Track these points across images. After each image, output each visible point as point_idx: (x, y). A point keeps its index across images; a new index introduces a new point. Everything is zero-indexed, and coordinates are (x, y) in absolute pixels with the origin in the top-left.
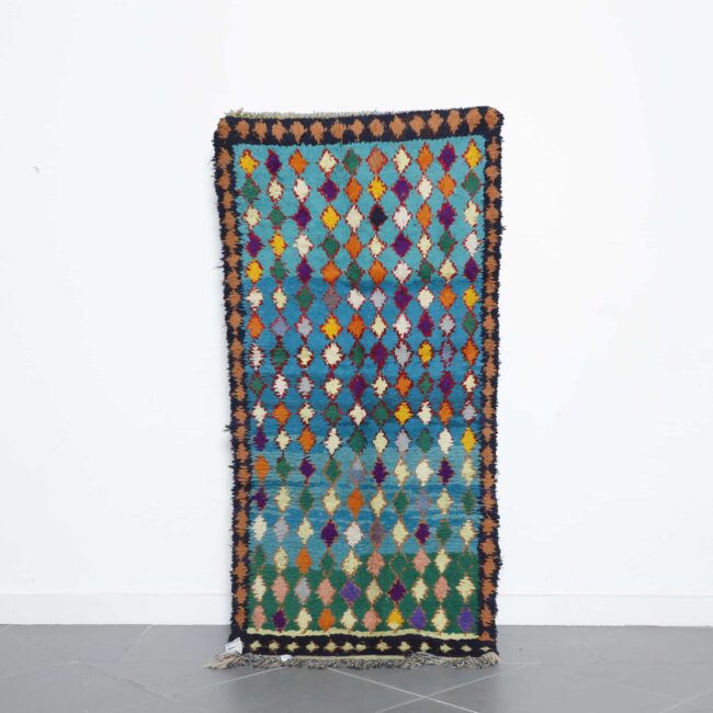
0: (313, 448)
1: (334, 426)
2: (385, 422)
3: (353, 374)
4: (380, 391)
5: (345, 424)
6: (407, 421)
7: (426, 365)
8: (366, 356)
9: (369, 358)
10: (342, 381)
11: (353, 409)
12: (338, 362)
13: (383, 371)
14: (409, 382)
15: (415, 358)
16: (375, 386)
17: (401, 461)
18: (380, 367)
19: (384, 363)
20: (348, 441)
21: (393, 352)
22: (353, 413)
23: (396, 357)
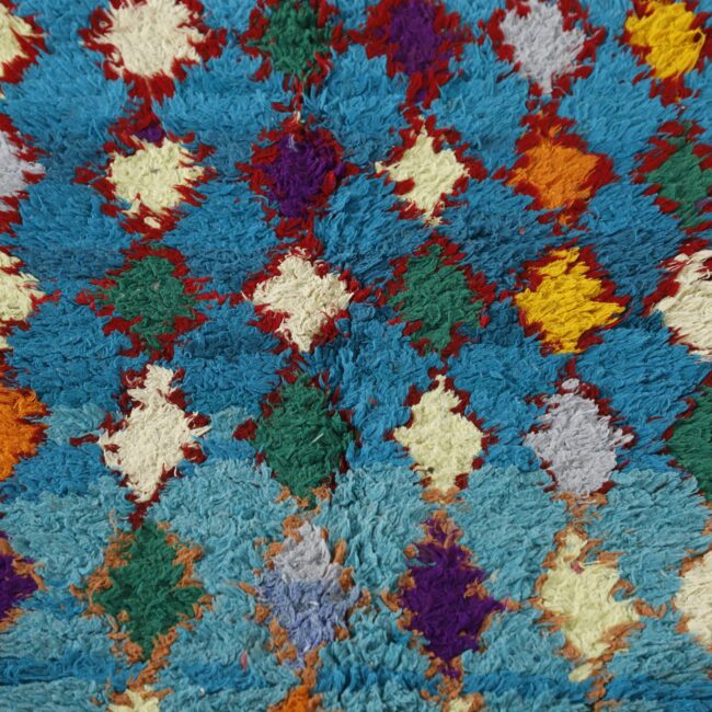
0: (34, 470)
1: (164, 355)
2: (458, 340)
3: (271, 121)
4: (425, 198)
5: (225, 348)
6: (589, 338)
7: (671, 90)
8: (342, 41)
9: (356, 51)
10: (201, 153)
11: (271, 271)
12: (179, 67)
13: (437, 107)
14: (589, 162)
15: (610, 61)
16: (399, 173)
17: (575, 544)
18: (422, 92)
19: (443, 75)
20: (245, 431)
21: (493, 26)
22: (270, 295)
23: (506, 52)
